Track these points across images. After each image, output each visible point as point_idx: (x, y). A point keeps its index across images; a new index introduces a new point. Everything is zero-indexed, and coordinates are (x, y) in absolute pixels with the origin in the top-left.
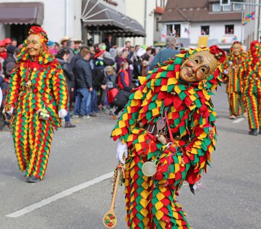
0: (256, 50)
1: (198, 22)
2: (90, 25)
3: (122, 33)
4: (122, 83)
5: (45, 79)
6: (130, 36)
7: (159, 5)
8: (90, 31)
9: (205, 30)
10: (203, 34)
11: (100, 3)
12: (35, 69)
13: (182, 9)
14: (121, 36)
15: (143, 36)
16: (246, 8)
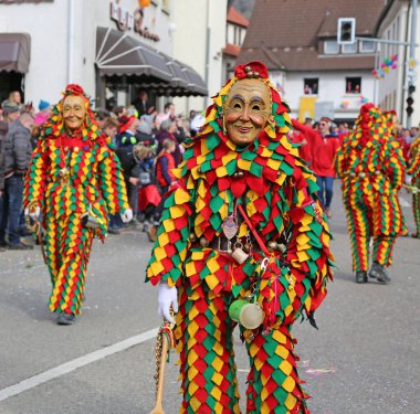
0: (369, 120)
1: (299, 72)
2: (110, 75)
3: (166, 89)
4: (163, 176)
5: (92, 164)
6: (180, 95)
7: (231, 41)
8: (110, 85)
9: (311, 86)
10: (307, 93)
11: (128, 37)
12: (76, 149)
13: (270, 48)
14: (165, 94)
15: (202, 95)
16: (383, 48)
